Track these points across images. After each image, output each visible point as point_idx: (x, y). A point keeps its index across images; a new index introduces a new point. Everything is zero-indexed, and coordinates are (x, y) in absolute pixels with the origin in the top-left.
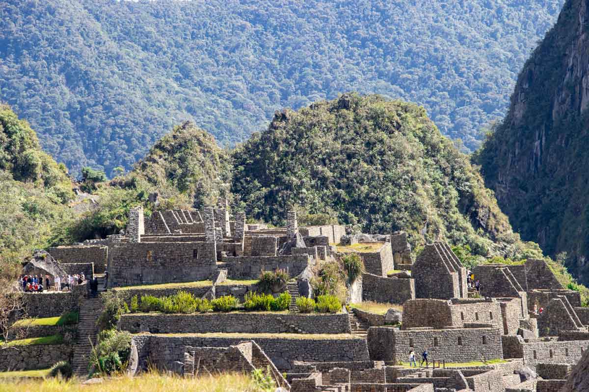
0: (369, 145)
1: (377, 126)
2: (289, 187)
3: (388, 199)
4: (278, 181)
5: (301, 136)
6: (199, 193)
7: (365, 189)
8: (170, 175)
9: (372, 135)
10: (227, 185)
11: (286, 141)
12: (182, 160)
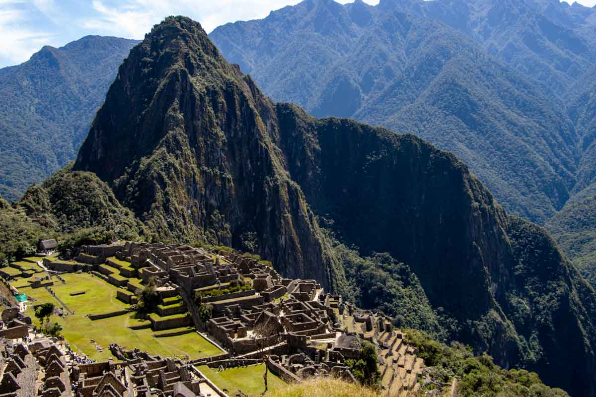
0: (86, 186)
1: (87, 181)
2: (66, 199)
3: (93, 201)
4: (63, 199)
5: (67, 185)
6: (43, 204)
7: (87, 199)
8: (34, 200)
9: (86, 183)
10: (48, 201)
11: (63, 187)
12: (37, 195)
